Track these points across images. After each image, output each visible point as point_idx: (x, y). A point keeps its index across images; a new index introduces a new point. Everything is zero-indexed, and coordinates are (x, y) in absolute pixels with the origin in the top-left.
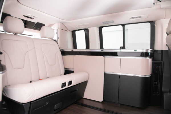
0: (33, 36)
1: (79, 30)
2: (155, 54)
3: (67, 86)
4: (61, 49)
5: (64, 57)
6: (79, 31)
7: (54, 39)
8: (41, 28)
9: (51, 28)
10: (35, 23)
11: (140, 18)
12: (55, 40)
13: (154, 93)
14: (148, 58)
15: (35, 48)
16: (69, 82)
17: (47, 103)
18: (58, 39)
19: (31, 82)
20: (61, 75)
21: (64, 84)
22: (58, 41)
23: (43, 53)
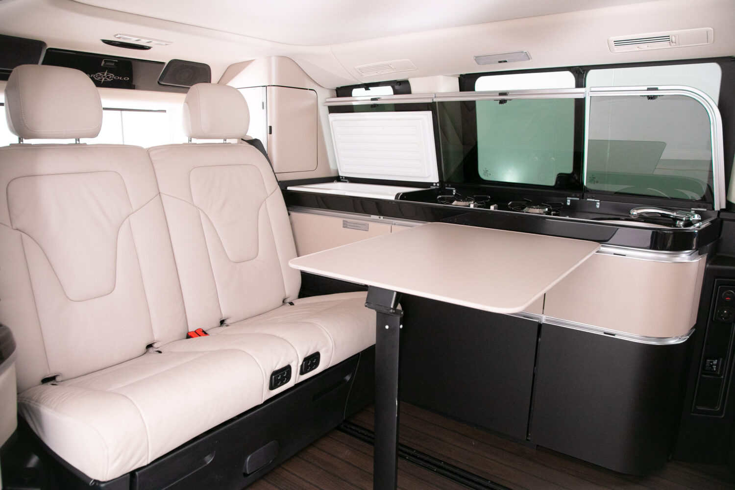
0: (165, 111)
1: (367, 86)
2: (725, 222)
3: (296, 378)
4: (282, 178)
5: (296, 215)
6: (367, 89)
7: (252, 134)
10: (163, 63)
11: (665, 45)
12: (255, 143)
13: (699, 408)
14: (684, 256)
15: (159, 193)
16: (306, 360)
17: (209, 460)
18: (271, 133)
19: (150, 346)
20: (284, 301)
21: (280, 376)
22: (269, 142)
23: (201, 213)
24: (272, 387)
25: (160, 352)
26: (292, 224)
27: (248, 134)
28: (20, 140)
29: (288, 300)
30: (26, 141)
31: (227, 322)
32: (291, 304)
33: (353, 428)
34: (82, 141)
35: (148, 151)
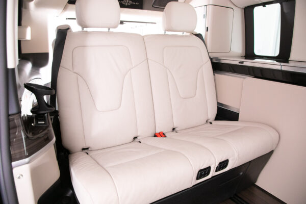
0: (155, 23)
1: (264, 4)
3: (213, 173)
4: (212, 55)
5: (218, 76)
6: (264, 6)
7: (197, 31)
8: (165, 7)
9: (190, 5)
12: (199, 36)
15: (147, 59)
16: (220, 163)
18: (207, 31)
19: (135, 138)
20: (207, 121)
21: (204, 172)
22: (206, 36)
23: (168, 71)
24: (198, 178)
25: (140, 142)
26: (215, 80)
27: (195, 31)
28: (83, 28)
29: (209, 121)
30: (85, 29)
31: (177, 129)
32: (211, 123)
33: (239, 199)
34: (112, 30)
35: (143, 37)
